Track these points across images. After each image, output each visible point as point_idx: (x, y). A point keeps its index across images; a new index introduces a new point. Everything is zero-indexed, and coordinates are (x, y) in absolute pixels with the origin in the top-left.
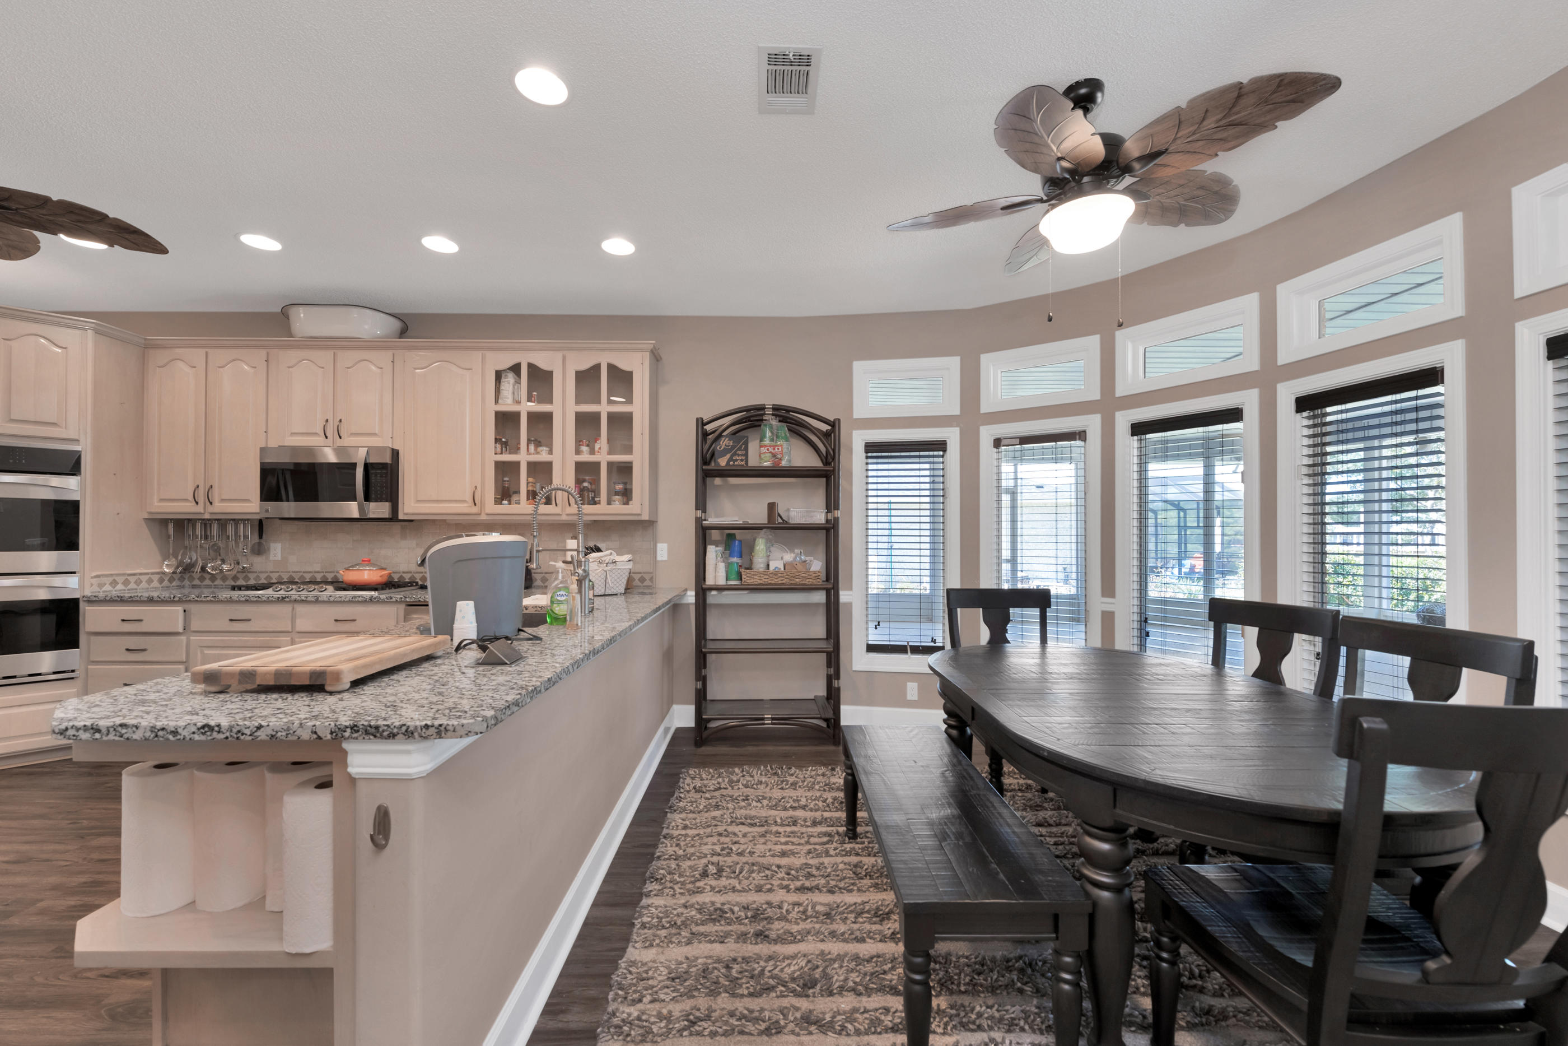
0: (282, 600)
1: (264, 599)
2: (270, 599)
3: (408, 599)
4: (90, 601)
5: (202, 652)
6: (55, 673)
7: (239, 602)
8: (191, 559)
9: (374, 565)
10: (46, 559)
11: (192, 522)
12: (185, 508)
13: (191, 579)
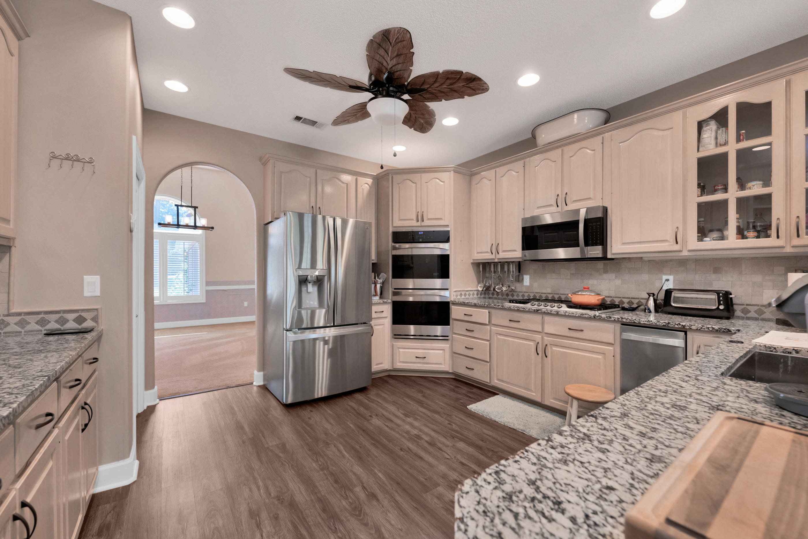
0: (537, 311)
1: (527, 310)
2: (530, 310)
3: (624, 320)
4: (455, 304)
5: (497, 336)
6: (442, 336)
7: (514, 310)
8: (489, 283)
9: (592, 291)
10: (438, 282)
11: (489, 264)
12: (487, 256)
13: (489, 294)
